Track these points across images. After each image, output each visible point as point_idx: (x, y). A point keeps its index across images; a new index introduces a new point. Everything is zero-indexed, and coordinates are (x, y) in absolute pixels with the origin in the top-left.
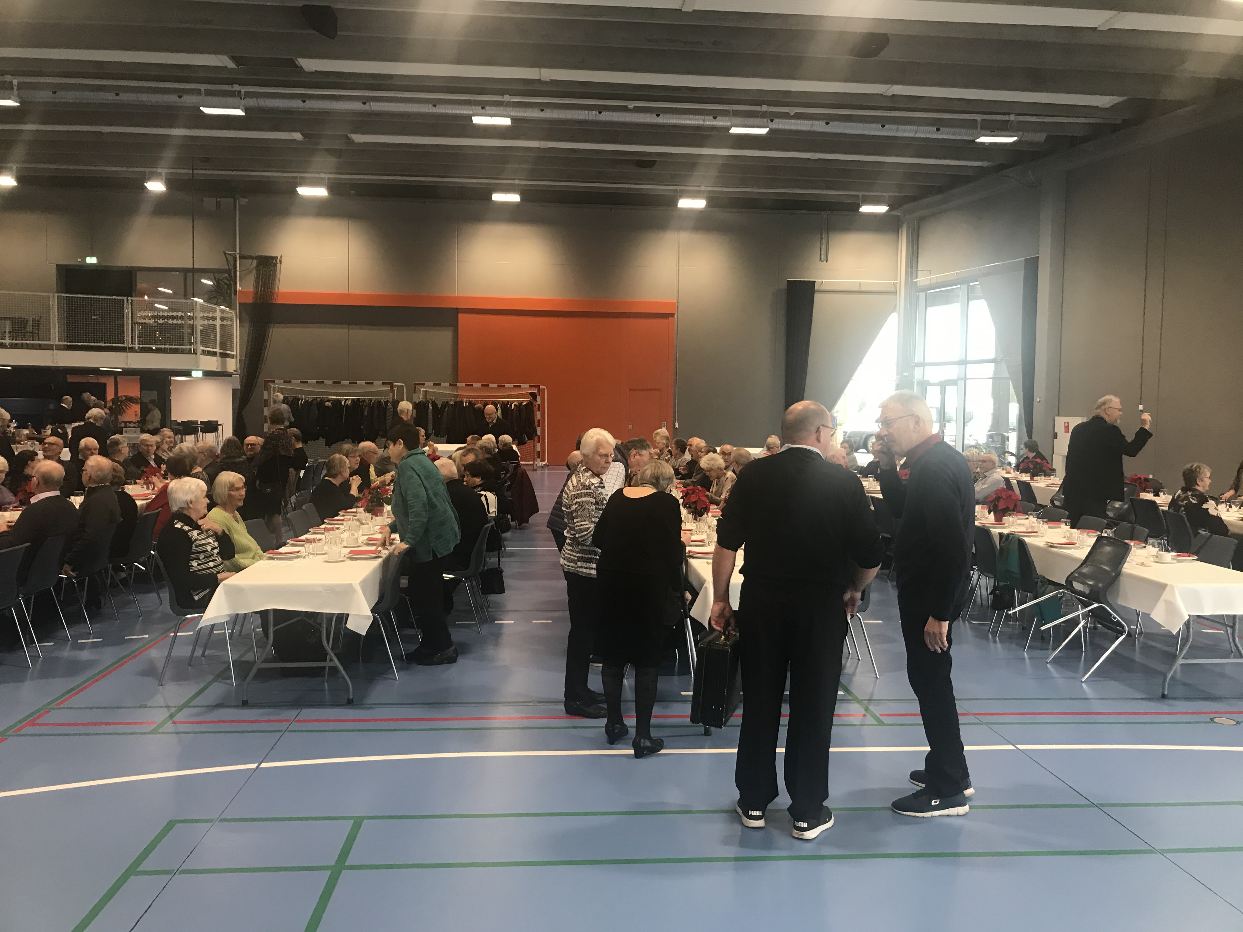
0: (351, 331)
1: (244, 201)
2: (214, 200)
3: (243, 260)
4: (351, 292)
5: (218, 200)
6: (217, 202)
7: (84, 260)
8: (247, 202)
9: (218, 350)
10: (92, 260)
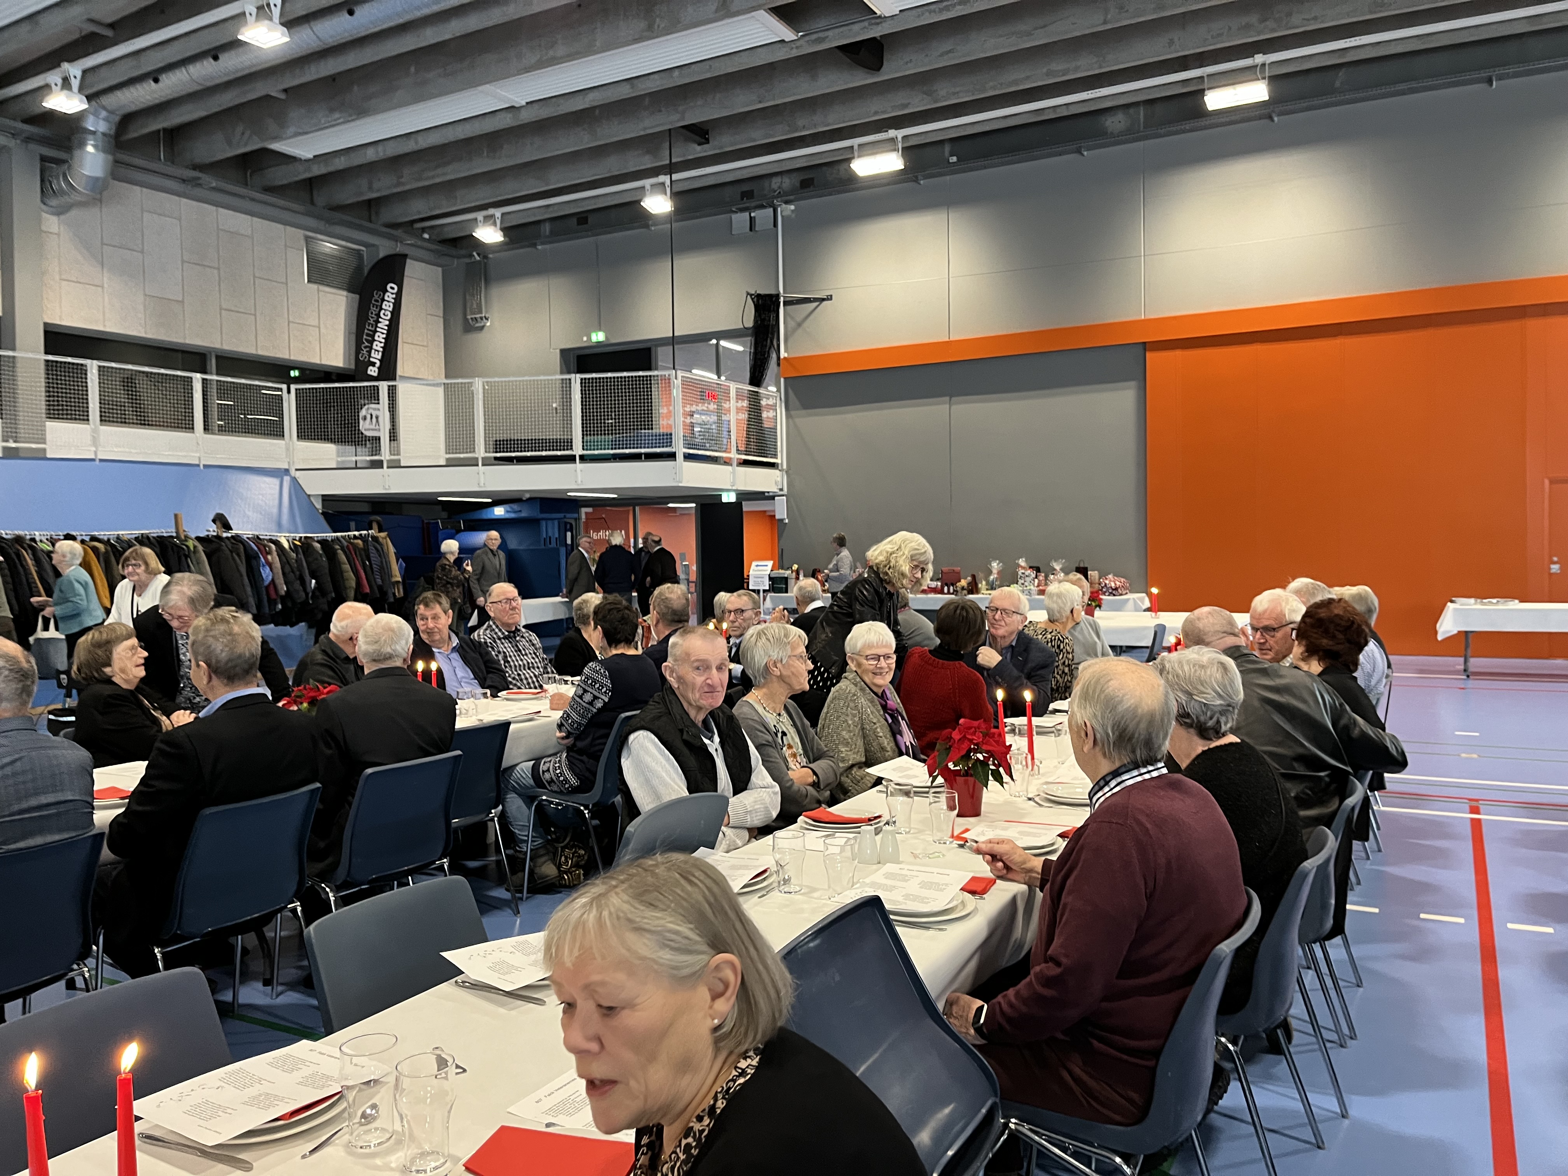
0: (954, 407)
1: (787, 210)
2: (746, 215)
3: (789, 308)
4: (954, 337)
5: (753, 215)
6: (751, 217)
7: (589, 338)
8: (793, 211)
9: (734, 455)
10: (598, 337)
